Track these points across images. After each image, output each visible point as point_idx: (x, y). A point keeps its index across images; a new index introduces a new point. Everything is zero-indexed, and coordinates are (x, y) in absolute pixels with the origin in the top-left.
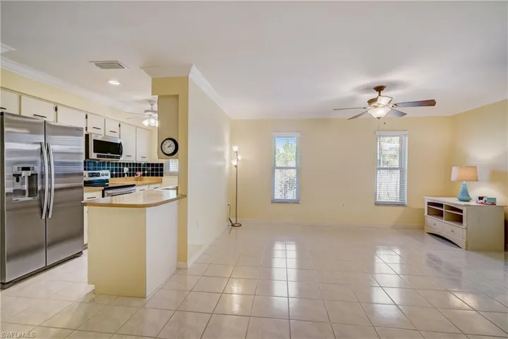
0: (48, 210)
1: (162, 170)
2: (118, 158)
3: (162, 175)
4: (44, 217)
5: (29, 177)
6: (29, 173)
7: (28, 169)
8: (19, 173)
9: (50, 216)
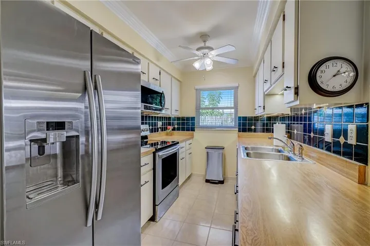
0: (97, 206)
1: (193, 124)
2: (160, 110)
3: (193, 130)
4: (90, 223)
5: (63, 142)
6: (64, 134)
7: (60, 126)
8: (41, 135)
9: (99, 218)
